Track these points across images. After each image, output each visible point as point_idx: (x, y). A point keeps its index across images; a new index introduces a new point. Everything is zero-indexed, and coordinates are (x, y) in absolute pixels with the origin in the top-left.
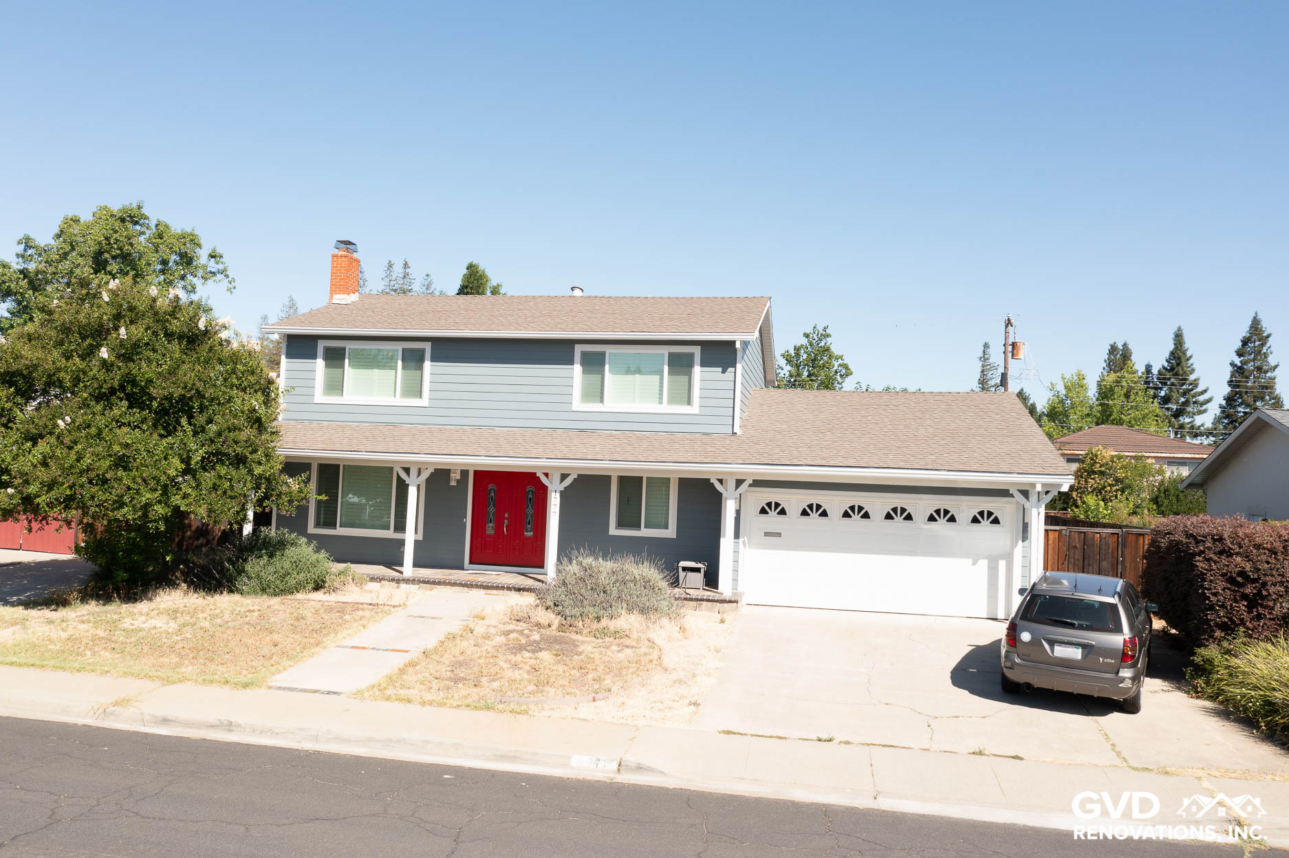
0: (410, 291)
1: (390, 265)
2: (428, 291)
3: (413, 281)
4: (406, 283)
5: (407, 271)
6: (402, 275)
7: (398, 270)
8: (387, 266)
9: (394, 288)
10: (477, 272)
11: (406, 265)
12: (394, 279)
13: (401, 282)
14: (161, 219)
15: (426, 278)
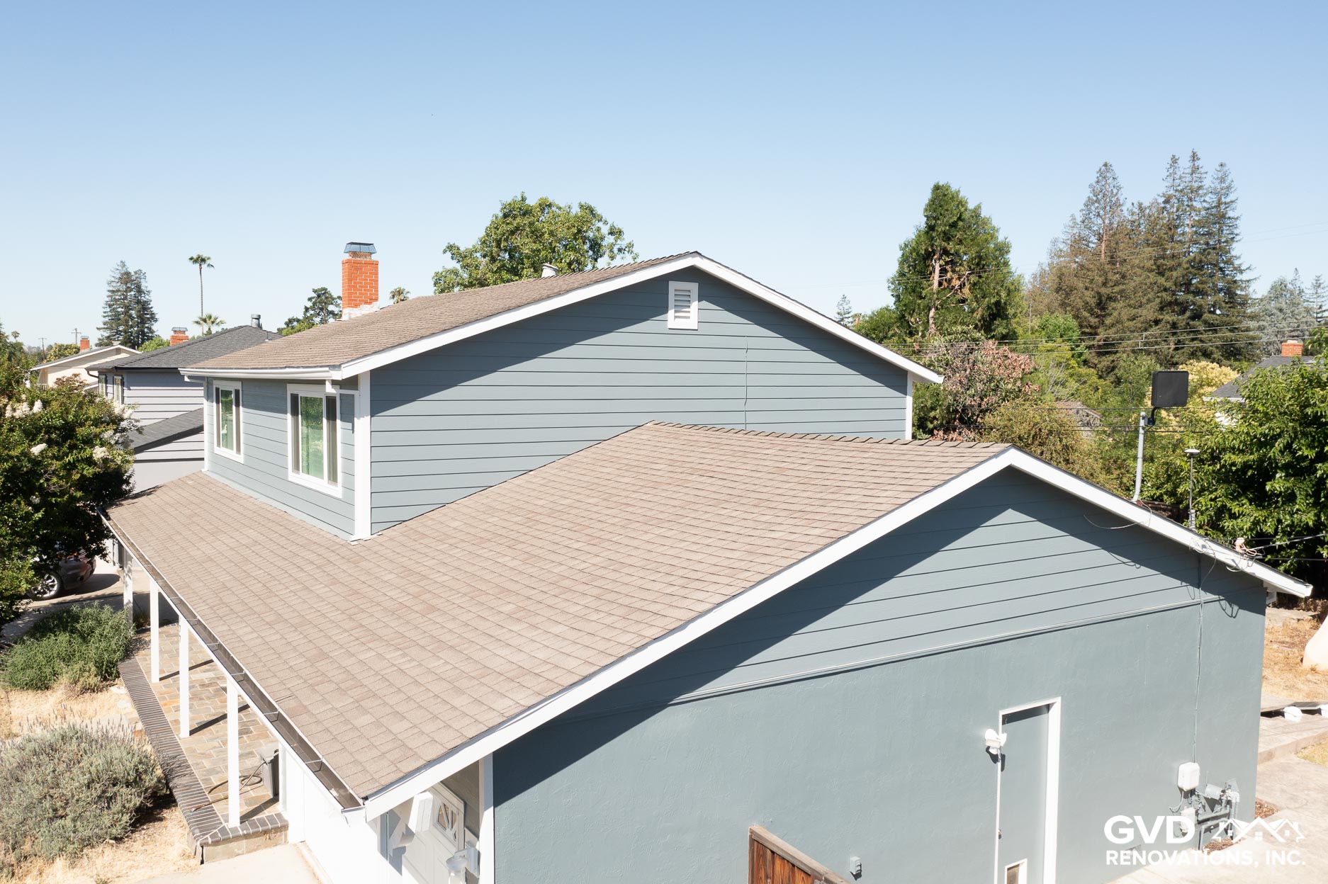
0: (1200, 188)
1: (1174, 160)
2: (1223, 185)
3: (1204, 175)
4: (1195, 179)
5: (1196, 165)
6: (1189, 171)
7: (1185, 164)
8: (1170, 162)
9: (1179, 188)
10: (945, 195)
11: (1194, 157)
12: (1178, 177)
13: (1188, 178)
14: (583, 203)
15: (1219, 169)
